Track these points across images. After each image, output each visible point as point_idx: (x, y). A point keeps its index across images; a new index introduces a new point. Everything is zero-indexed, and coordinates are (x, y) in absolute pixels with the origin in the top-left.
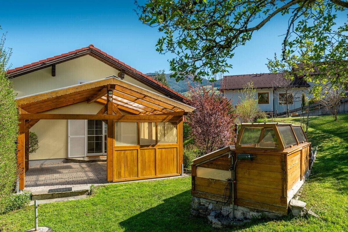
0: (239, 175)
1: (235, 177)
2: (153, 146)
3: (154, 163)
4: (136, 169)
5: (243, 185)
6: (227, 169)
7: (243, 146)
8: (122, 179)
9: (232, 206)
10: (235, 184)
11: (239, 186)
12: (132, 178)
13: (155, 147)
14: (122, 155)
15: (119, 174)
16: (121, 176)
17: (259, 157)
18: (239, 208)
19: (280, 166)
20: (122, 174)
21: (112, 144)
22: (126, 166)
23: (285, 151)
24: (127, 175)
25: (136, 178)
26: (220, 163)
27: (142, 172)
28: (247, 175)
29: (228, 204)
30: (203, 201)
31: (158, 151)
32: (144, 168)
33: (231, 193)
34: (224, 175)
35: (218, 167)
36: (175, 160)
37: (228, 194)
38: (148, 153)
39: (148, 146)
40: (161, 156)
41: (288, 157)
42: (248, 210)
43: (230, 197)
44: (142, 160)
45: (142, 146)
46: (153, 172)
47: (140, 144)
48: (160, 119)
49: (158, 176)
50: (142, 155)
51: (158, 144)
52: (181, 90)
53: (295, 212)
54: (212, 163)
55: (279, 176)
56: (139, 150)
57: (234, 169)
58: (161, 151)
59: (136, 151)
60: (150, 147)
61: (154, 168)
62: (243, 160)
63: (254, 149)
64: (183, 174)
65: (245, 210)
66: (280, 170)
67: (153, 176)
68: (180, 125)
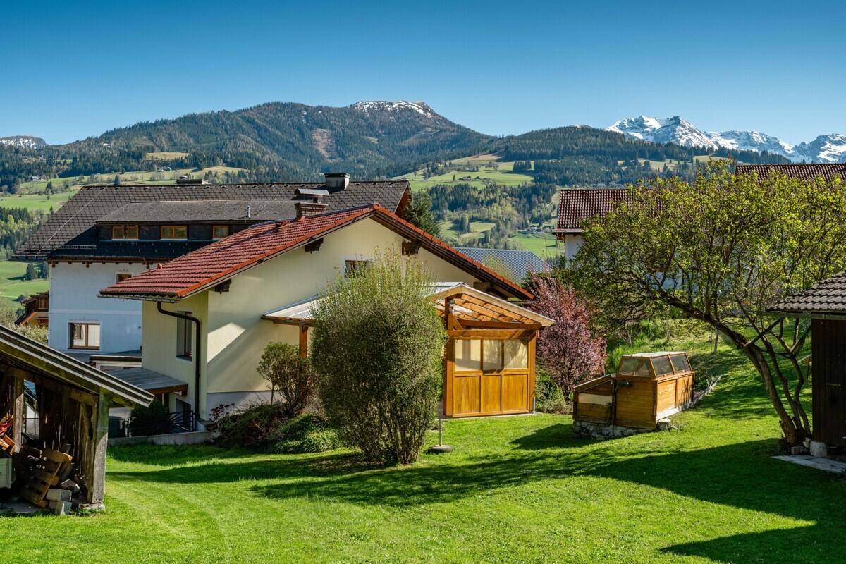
0: (619, 399)
1: (615, 402)
2: (499, 371)
3: (499, 395)
4: (478, 401)
5: (622, 408)
6: (609, 395)
7: (623, 374)
8: (463, 414)
9: (611, 426)
10: (615, 407)
11: (619, 409)
12: (473, 414)
13: (500, 374)
14: (463, 383)
15: (459, 407)
16: (461, 410)
17: (636, 384)
18: (618, 427)
19: (651, 392)
20: (463, 408)
21: (452, 369)
22: (467, 397)
23: (656, 379)
24: (467, 409)
25: (478, 414)
26: (601, 389)
27: (485, 406)
28: (625, 399)
29: (608, 425)
30: (584, 424)
31: (504, 378)
32: (487, 402)
33: (611, 416)
34: (605, 400)
35: (600, 393)
36: (525, 391)
37: (609, 416)
38: (492, 380)
39: (492, 371)
40: (508, 386)
41: (658, 385)
42: (625, 429)
43: (611, 419)
44: (485, 390)
45: (485, 372)
46: (498, 406)
47: (484, 369)
48: (506, 335)
49: (504, 412)
50: (485, 383)
51: (505, 369)
52: (387, 168)
53: (661, 427)
54: (594, 390)
55: (651, 399)
56: (482, 377)
57: (615, 395)
58: (509, 379)
59: (479, 378)
60: (495, 373)
61: (498, 401)
62: (624, 385)
63: (632, 377)
64: (534, 412)
65: (623, 428)
66: (652, 395)
67: (498, 412)
68: (532, 343)
